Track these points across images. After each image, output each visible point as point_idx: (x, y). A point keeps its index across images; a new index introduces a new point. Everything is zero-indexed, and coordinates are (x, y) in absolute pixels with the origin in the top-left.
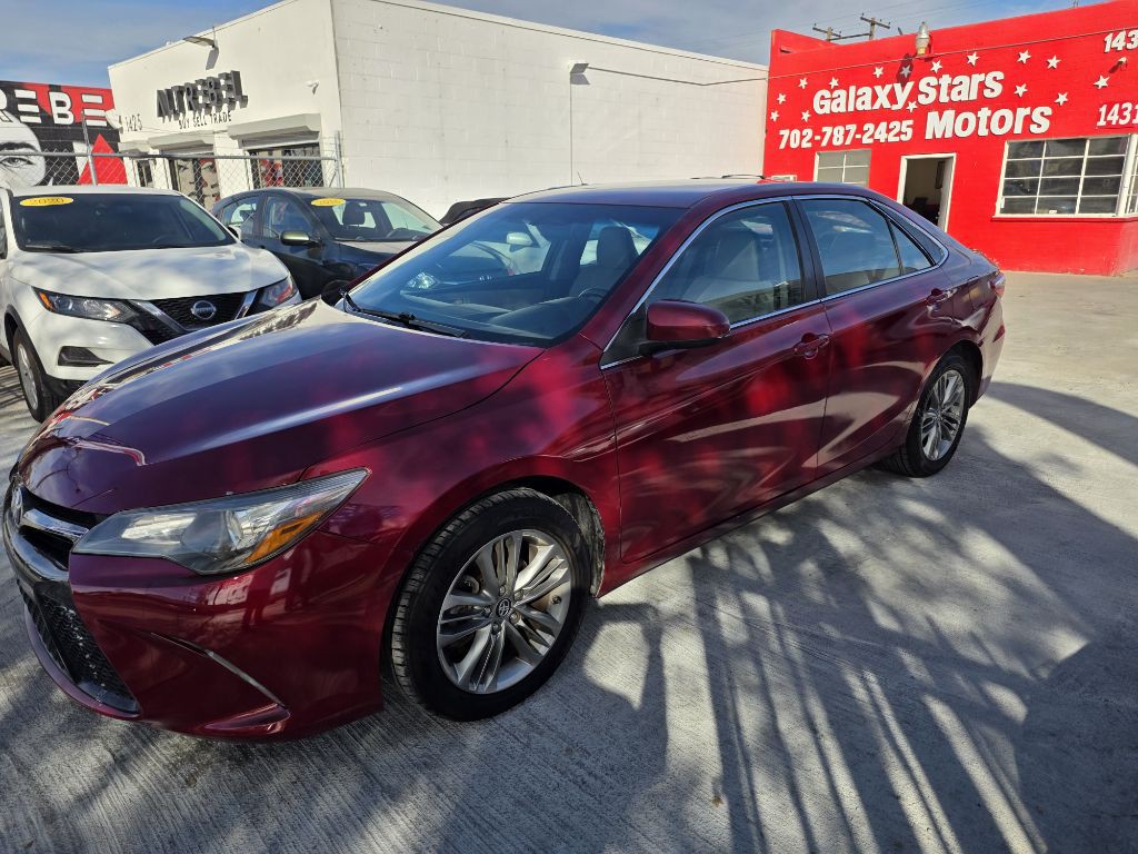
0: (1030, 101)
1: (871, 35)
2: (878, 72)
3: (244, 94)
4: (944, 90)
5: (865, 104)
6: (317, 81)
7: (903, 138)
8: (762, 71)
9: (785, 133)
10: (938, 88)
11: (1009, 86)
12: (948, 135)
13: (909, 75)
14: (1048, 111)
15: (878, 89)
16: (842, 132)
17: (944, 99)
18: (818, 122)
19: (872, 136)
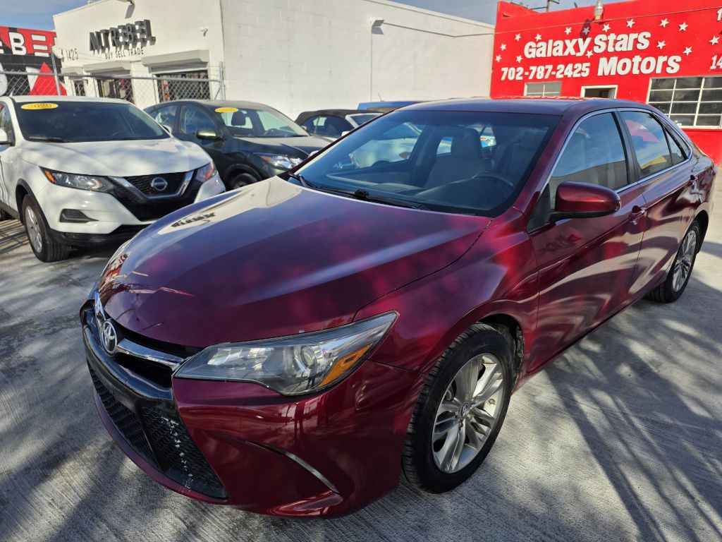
0: (667, 52)
1: (547, 8)
2: (568, 31)
3: (153, 35)
4: (611, 43)
5: (558, 52)
6: (207, 28)
7: (584, 75)
8: (491, 28)
9: (505, 70)
10: (607, 42)
11: (653, 41)
12: (613, 73)
13: (588, 33)
14: (679, 59)
15: (567, 42)
16: (543, 70)
17: (611, 49)
18: (527, 63)
19: (563, 73)
